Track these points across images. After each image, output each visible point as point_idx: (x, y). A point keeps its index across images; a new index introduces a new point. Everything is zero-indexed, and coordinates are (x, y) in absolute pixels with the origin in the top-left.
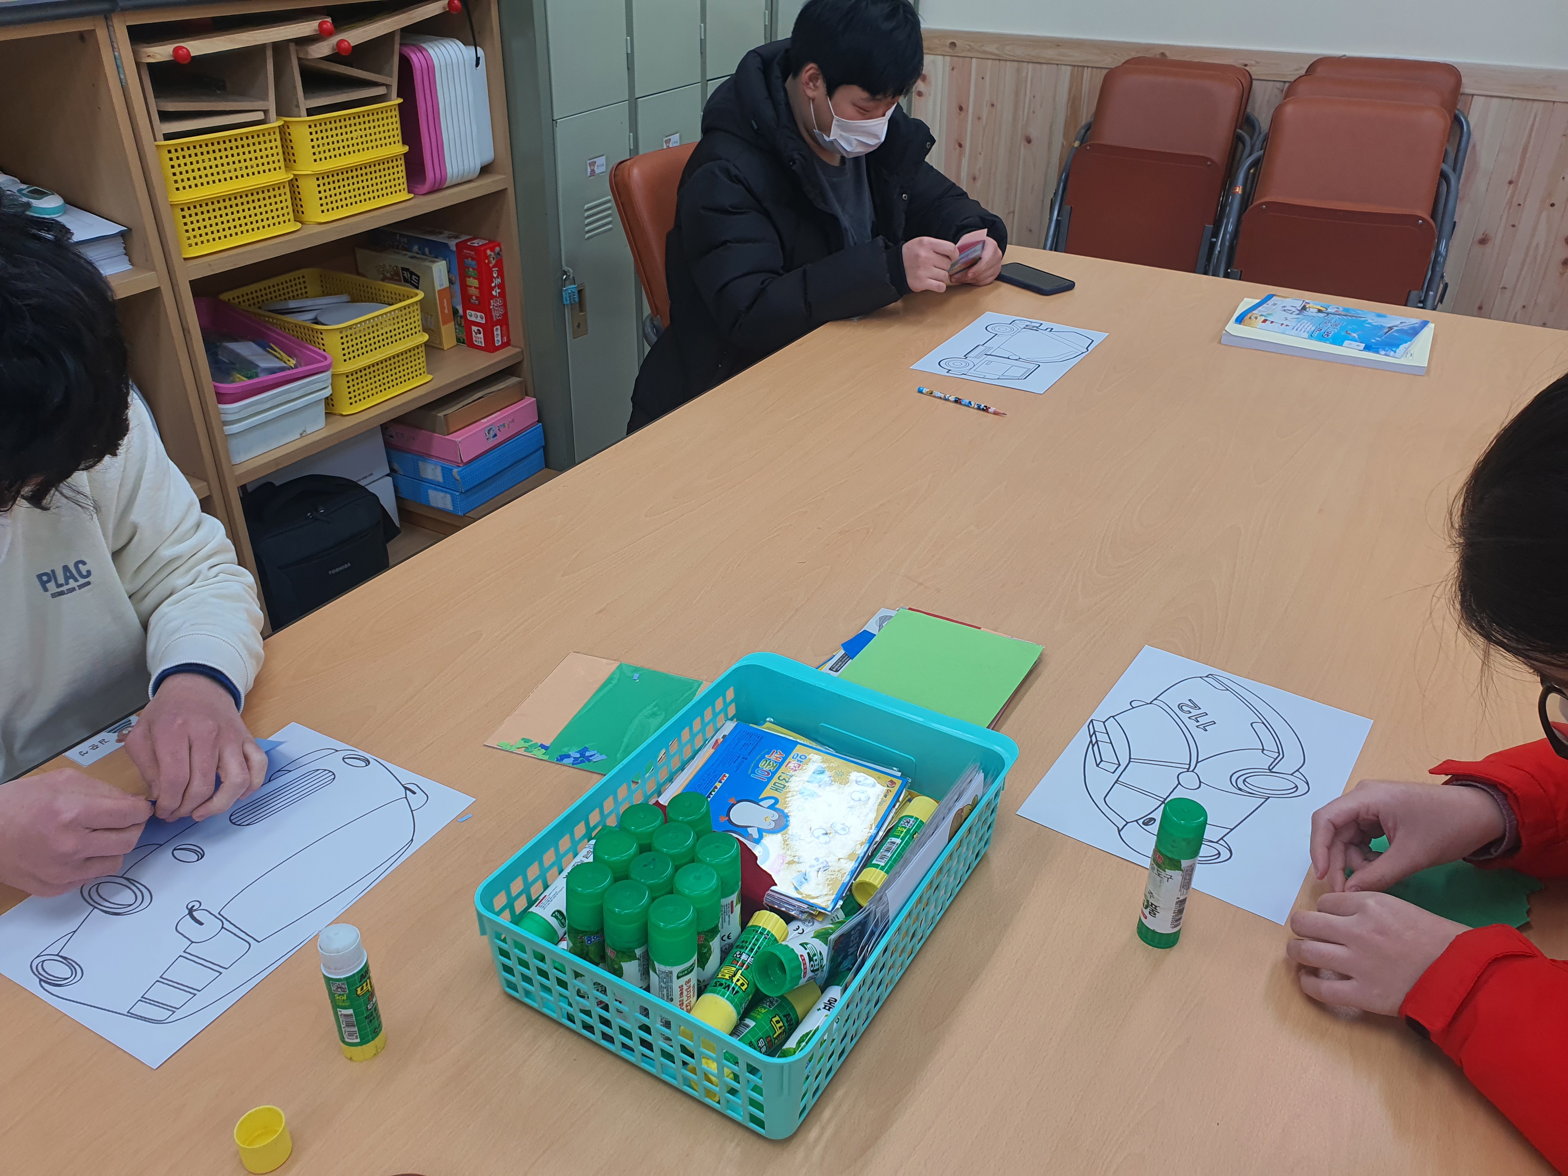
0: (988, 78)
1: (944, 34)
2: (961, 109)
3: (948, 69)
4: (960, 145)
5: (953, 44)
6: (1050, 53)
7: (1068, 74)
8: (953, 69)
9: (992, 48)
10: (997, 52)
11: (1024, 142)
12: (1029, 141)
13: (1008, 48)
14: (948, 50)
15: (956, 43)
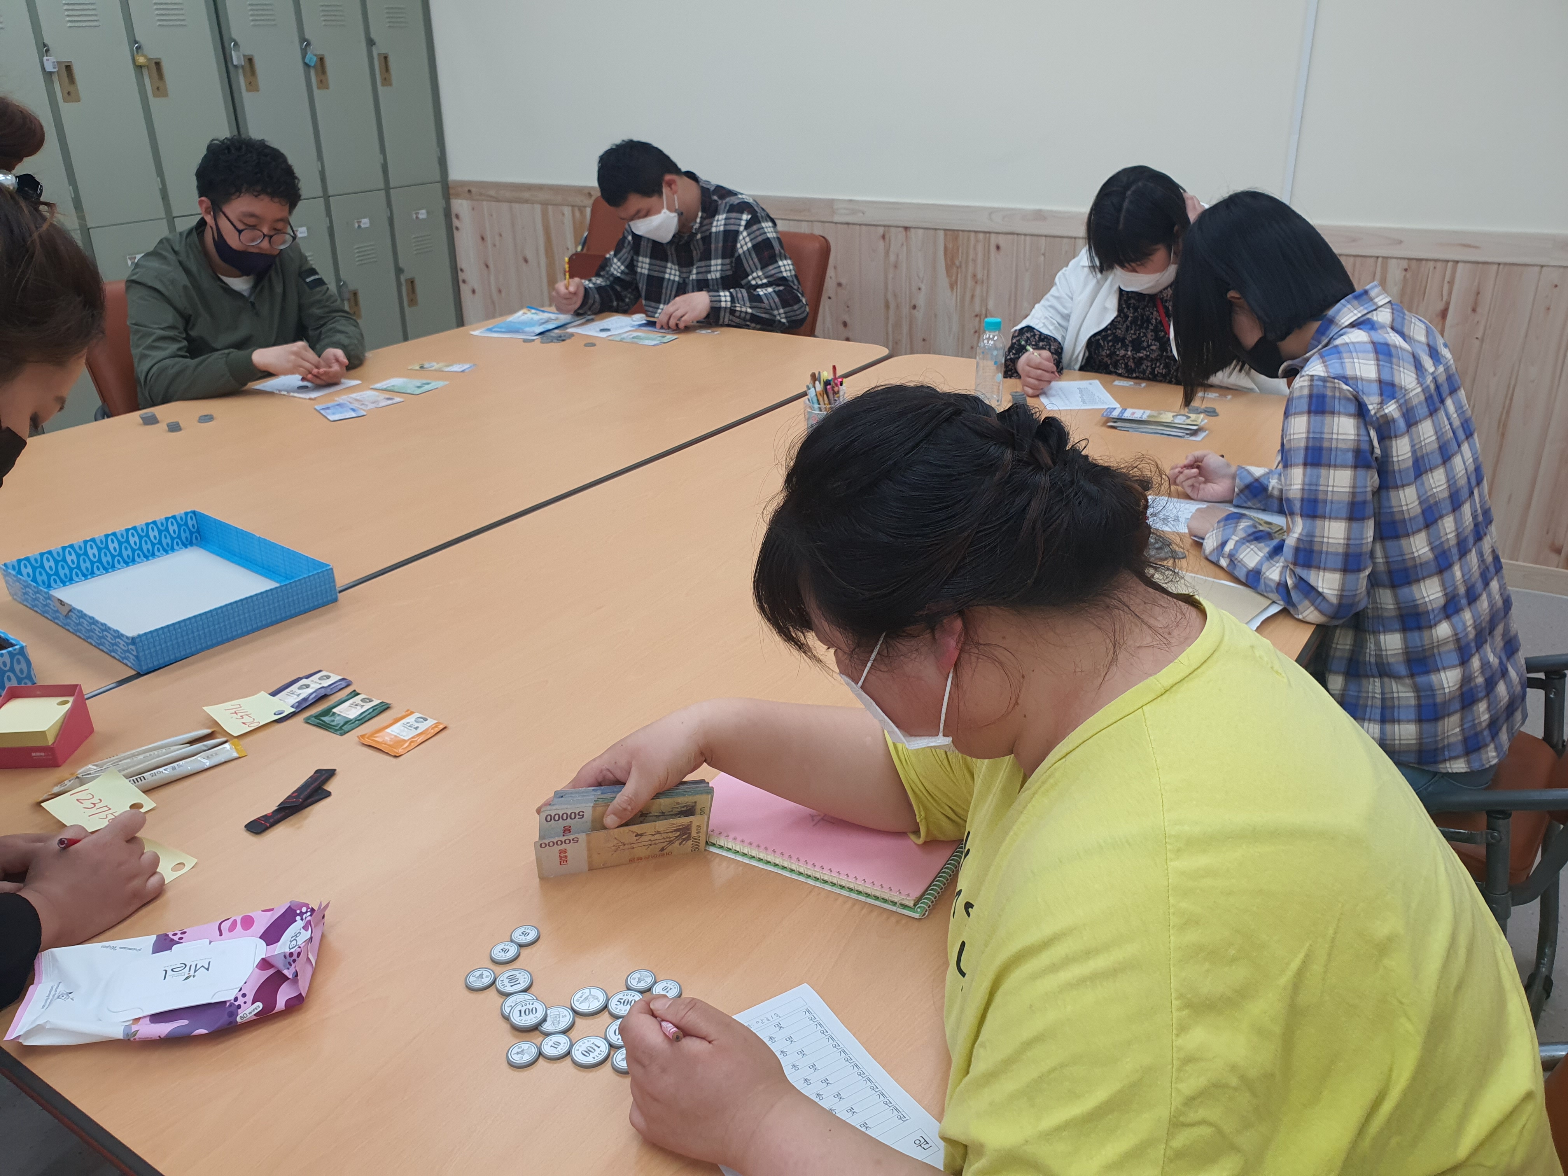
0: (494, 215)
1: (463, 184)
2: (483, 238)
3: (470, 209)
4: (487, 266)
5: (469, 191)
6: (526, 195)
7: (539, 209)
8: (473, 209)
9: (492, 193)
10: (495, 195)
11: (523, 262)
12: (526, 261)
13: (502, 192)
14: (467, 195)
15: (471, 190)
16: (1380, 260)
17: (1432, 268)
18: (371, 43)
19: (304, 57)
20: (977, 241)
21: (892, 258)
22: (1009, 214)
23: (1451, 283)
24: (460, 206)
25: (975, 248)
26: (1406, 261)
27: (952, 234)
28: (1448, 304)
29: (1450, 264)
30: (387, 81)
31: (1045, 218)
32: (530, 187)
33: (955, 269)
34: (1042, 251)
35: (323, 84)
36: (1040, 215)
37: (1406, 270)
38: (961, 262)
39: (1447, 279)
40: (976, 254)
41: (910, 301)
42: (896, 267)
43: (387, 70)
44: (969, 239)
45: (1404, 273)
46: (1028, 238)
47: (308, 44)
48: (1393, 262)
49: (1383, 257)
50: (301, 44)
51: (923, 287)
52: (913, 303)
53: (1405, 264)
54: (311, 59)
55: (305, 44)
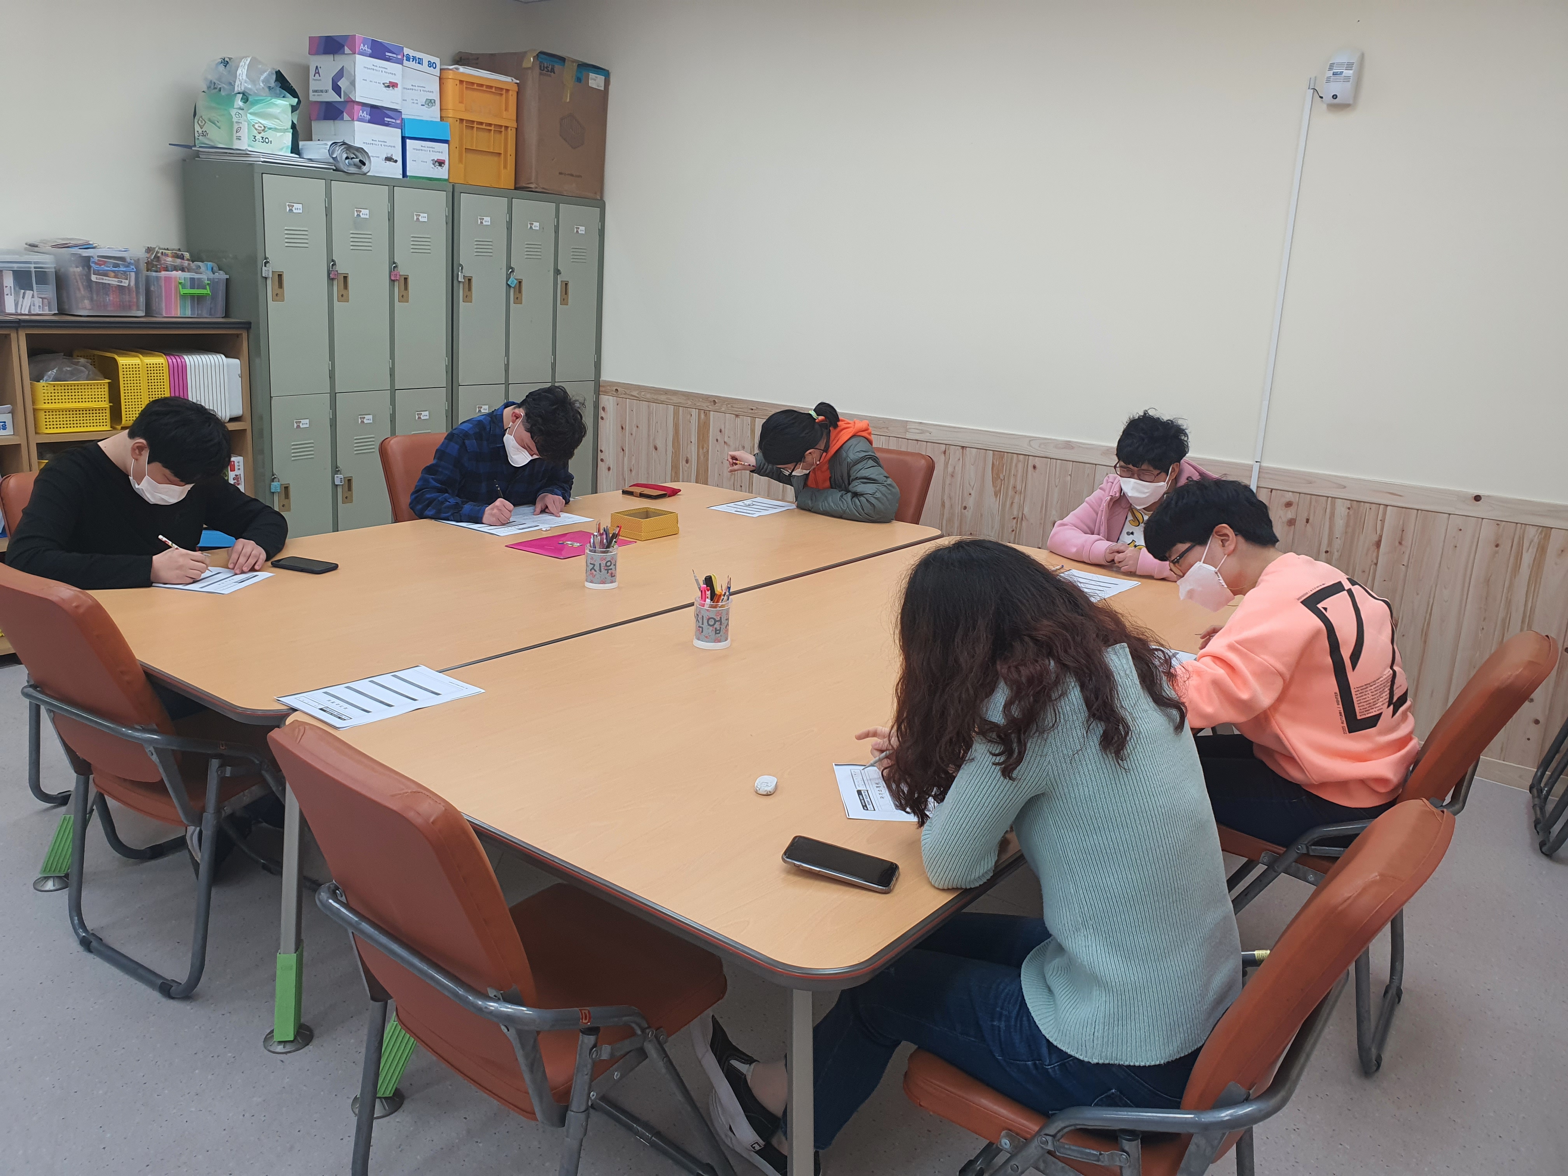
0: (634, 410)
1: (612, 384)
2: (622, 428)
3: (616, 404)
4: (623, 450)
5: (617, 390)
6: (663, 398)
7: (672, 409)
8: (618, 404)
9: (635, 393)
10: (637, 395)
11: (654, 450)
12: (656, 449)
13: (643, 393)
14: (615, 393)
15: (618, 390)
16: (1330, 498)
17: (1368, 509)
18: (557, 272)
19: (507, 280)
20: (1018, 461)
21: (950, 469)
22: (1045, 442)
23: (1383, 521)
24: (607, 401)
25: (1016, 466)
26: (1349, 502)
27: (999, 455)
28: (1381, 537)
29: (1382, 507)
30: (564, 301)
31: (1073, 448)
32: (666, 392)
33: (999, 480)
34: (1070, 473)
35: (518, 300)
36: (1068, 445)
37: (1349, 508)
38: (1004, 476)
39: (1380, 518)
40: (1017, 471)
41: (962, 504)
42: (952, 476)
43: (566, 293)
44: (1012, 459)
45: (1348, 511)
46: (1058, 461)
47: (513, 271)
48: (1339, 502)
49: (1332, 497)
50: (508, 270)
51: (973, 493)
52: (964, 505)
53: (1348, 504)
54: (513, 282)
55: (510, 270)
